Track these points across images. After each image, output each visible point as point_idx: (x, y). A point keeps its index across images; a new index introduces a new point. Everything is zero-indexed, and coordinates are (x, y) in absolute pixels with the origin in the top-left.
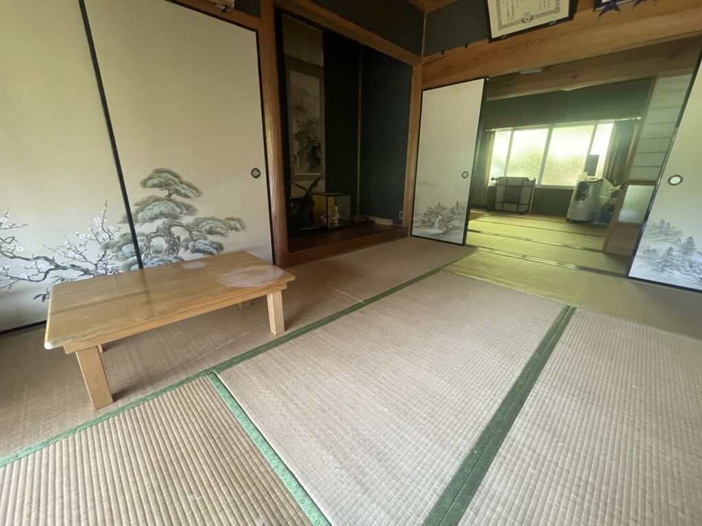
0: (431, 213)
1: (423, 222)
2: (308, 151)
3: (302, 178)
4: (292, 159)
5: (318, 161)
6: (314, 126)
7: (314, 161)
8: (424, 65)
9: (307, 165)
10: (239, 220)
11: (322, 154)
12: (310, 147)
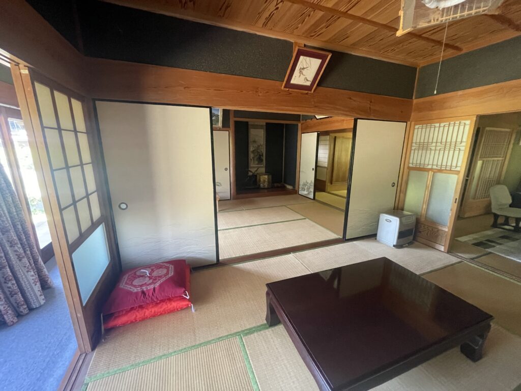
0: (305, 185)
1: (302, 188)
2: (257, 157)
3: (254, 167)
4: (250, 160)
5: (262, 160)
6: (261, 147)
7: (260, 160)
8: (302, 124)
9: (257, 162)
10: (220, 183)
11: (264, 158)
12: (258, 156)
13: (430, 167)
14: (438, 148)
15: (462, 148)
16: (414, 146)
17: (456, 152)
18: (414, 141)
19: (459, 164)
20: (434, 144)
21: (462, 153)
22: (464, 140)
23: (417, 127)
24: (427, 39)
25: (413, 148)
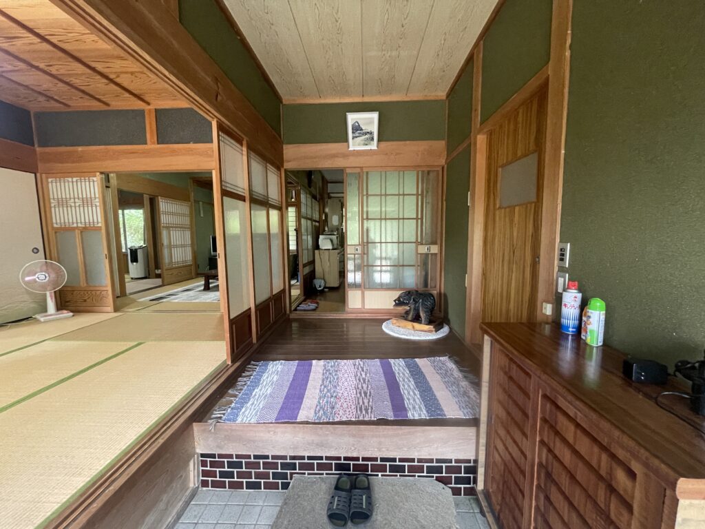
13: (75, 225)
14: (77, 204)
15: (98, 204)
16: (53, 203)
17: (94, 208)
18: (51, 197)
19: (100, 220)
20: (72, 200)
21: (98, 208)
22: (97, 196)
23: (50, 180)
24: (33, 90)
25: (52, 205)
